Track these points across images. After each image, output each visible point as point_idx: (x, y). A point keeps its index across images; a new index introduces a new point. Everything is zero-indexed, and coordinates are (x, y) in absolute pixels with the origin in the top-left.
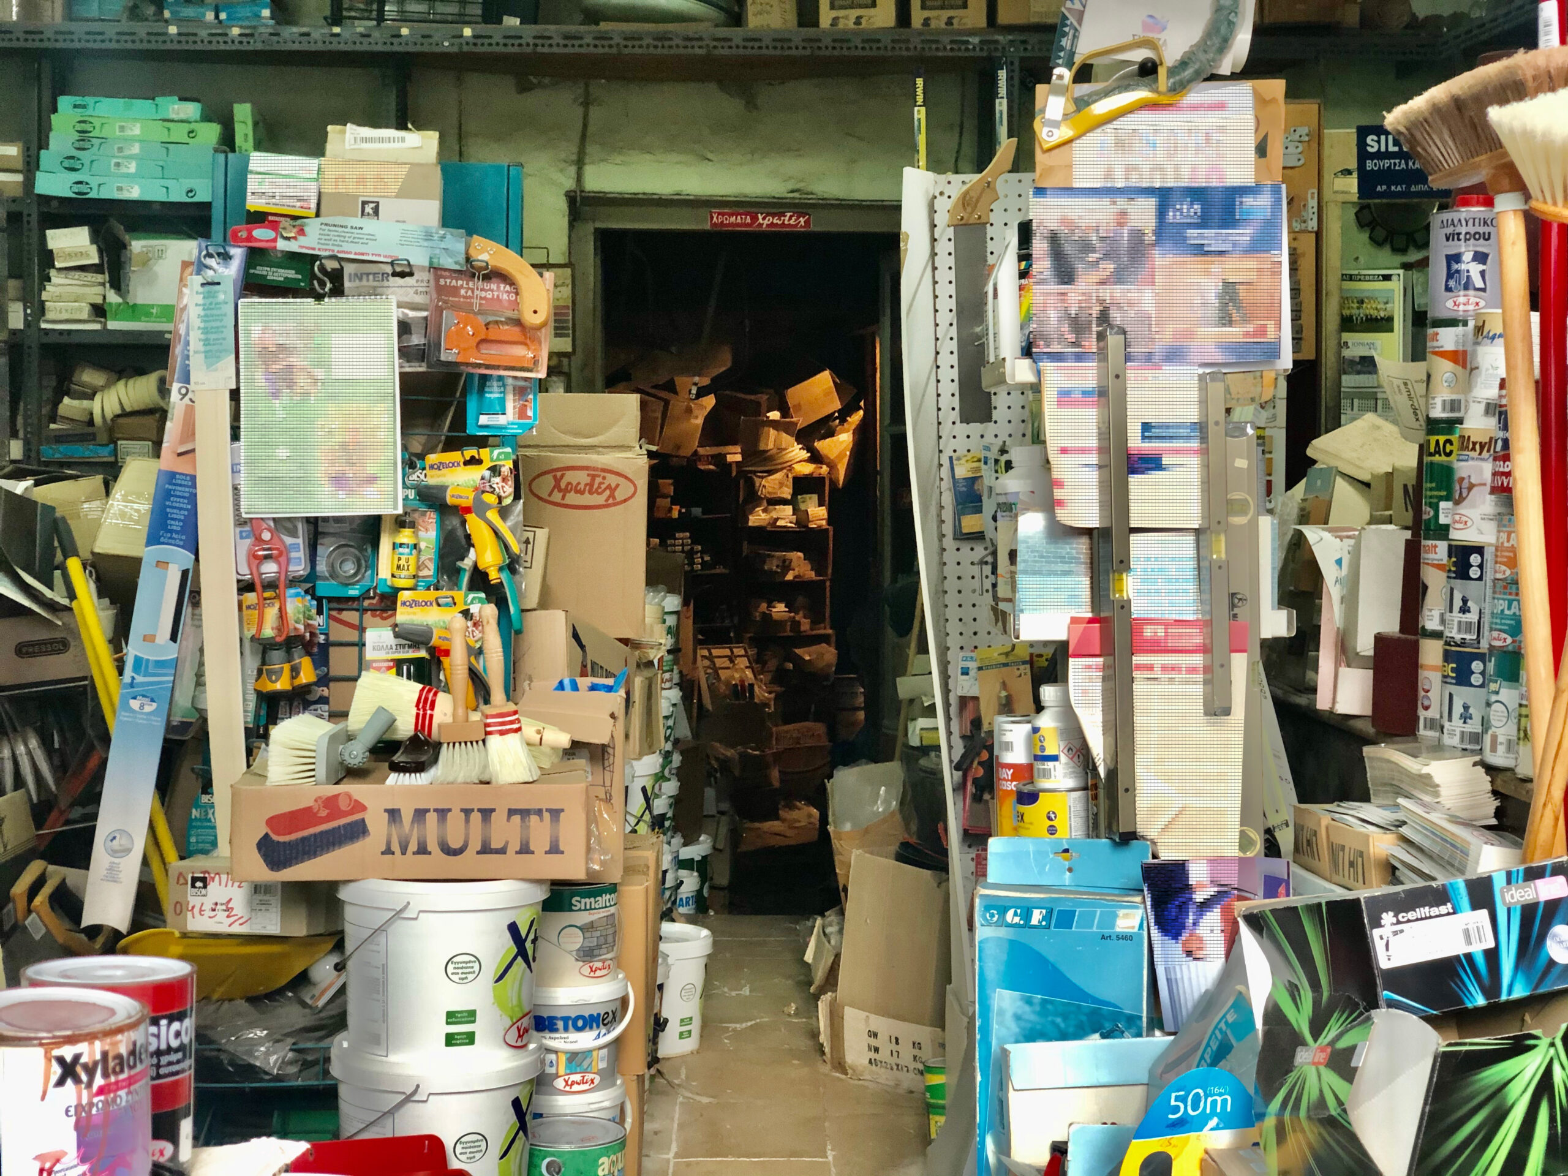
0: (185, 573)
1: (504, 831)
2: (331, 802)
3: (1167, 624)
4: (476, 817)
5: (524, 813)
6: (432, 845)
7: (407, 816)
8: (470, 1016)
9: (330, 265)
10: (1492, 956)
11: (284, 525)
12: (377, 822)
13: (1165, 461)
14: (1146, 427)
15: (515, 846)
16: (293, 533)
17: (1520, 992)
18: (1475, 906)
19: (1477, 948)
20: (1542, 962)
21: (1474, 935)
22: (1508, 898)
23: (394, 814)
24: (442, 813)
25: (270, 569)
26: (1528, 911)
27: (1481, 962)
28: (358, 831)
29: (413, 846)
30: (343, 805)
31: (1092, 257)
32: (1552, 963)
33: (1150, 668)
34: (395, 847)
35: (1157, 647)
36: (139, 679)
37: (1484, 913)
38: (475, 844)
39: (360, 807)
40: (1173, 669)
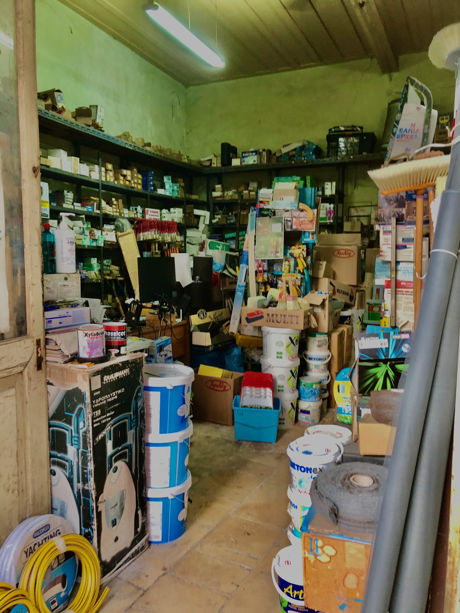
0: (247, 270)
1: (288, 319)
2: (258, 312)
3: (406, 282)
4: (283, 316)
5: (292, 316)
6: (275, 321)
7: (270, 315)
8: (281, 353)
9: (273, 210)
10: (387, 349)
11: (263, 261)
12: (265, 315)
13: (407, 246)
14: (403, 239)
15: (290, 322)
16: (265, 262)
17: (393, 357)
18: (384, 338)
19: (384, 347)
20: (400, 352)
21: (383, 344)
22: (393, 337)
23: (268, 315)
24: (277, 315)
25: (261, 269)
26: (398, 341)
27: (384, 350)
28: (262, 317)
29: (271, 321)
30: (260, 312)
31: (392, 202)
32: (402, 352)
33: (402, 291)
34: (268, 321)
35: (404, 287)
36: (239, 288)
37: (386, 340)
38: (283, 321)
39: (262, 313)
40: (407, 292)
